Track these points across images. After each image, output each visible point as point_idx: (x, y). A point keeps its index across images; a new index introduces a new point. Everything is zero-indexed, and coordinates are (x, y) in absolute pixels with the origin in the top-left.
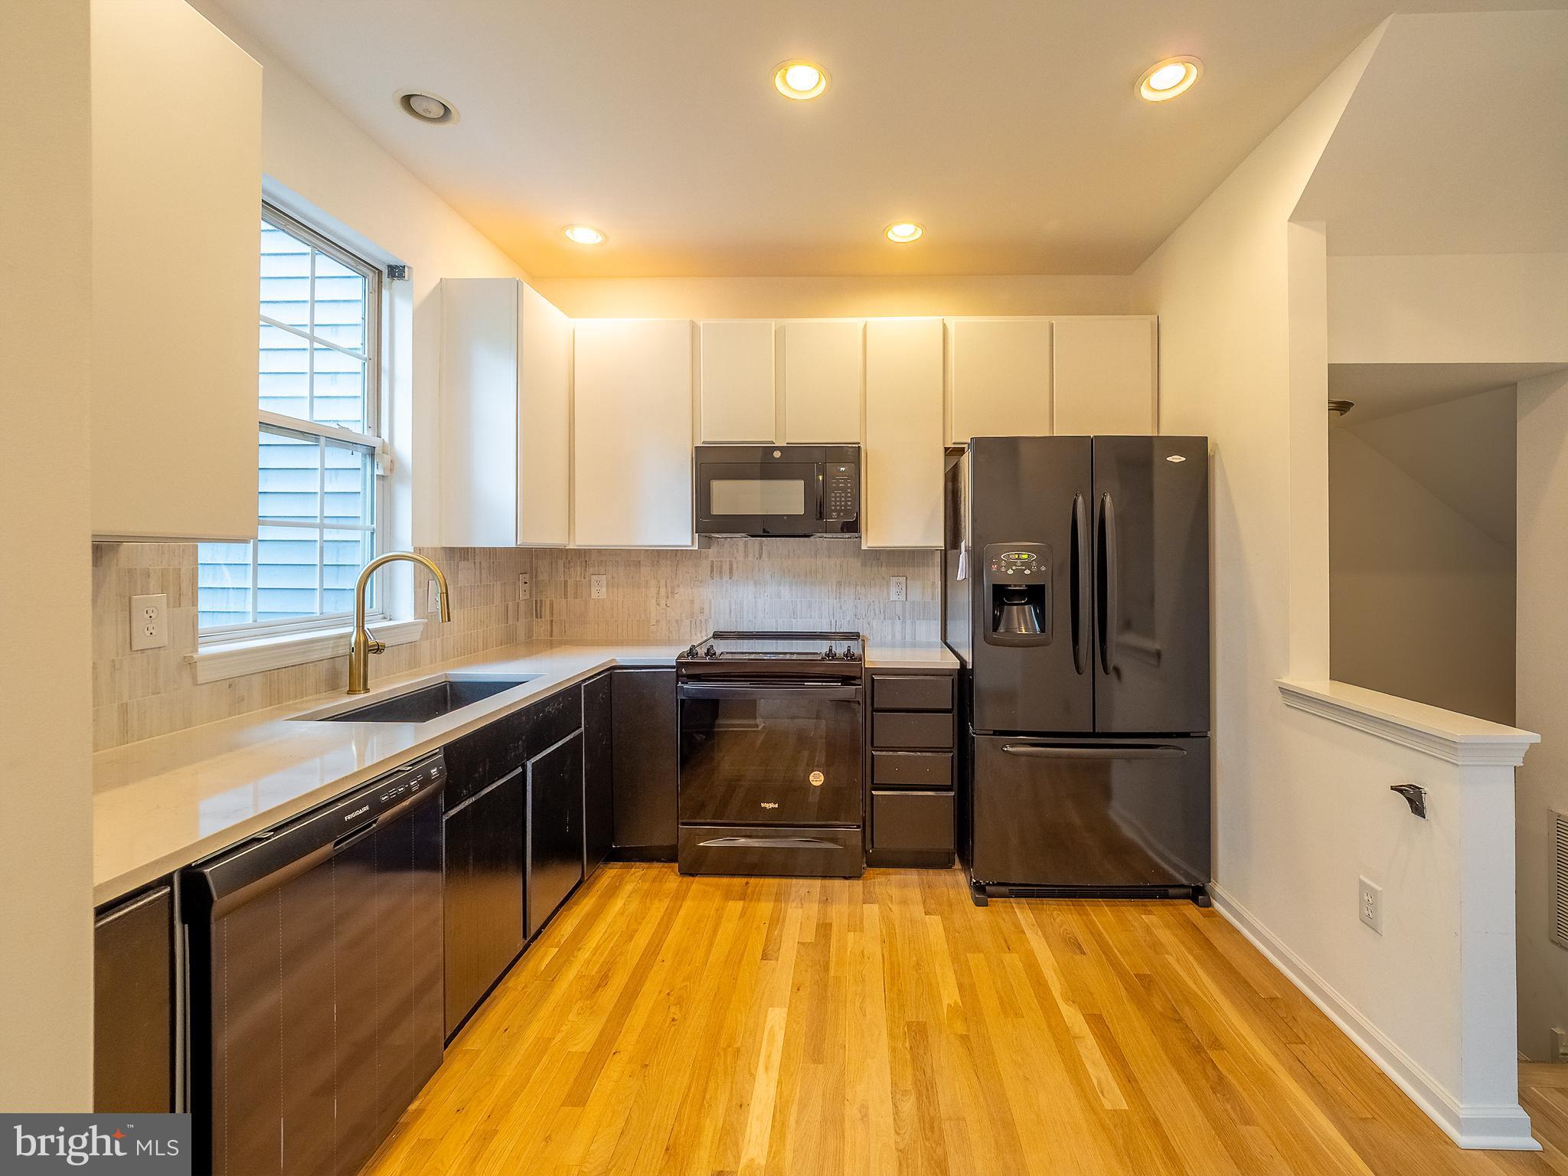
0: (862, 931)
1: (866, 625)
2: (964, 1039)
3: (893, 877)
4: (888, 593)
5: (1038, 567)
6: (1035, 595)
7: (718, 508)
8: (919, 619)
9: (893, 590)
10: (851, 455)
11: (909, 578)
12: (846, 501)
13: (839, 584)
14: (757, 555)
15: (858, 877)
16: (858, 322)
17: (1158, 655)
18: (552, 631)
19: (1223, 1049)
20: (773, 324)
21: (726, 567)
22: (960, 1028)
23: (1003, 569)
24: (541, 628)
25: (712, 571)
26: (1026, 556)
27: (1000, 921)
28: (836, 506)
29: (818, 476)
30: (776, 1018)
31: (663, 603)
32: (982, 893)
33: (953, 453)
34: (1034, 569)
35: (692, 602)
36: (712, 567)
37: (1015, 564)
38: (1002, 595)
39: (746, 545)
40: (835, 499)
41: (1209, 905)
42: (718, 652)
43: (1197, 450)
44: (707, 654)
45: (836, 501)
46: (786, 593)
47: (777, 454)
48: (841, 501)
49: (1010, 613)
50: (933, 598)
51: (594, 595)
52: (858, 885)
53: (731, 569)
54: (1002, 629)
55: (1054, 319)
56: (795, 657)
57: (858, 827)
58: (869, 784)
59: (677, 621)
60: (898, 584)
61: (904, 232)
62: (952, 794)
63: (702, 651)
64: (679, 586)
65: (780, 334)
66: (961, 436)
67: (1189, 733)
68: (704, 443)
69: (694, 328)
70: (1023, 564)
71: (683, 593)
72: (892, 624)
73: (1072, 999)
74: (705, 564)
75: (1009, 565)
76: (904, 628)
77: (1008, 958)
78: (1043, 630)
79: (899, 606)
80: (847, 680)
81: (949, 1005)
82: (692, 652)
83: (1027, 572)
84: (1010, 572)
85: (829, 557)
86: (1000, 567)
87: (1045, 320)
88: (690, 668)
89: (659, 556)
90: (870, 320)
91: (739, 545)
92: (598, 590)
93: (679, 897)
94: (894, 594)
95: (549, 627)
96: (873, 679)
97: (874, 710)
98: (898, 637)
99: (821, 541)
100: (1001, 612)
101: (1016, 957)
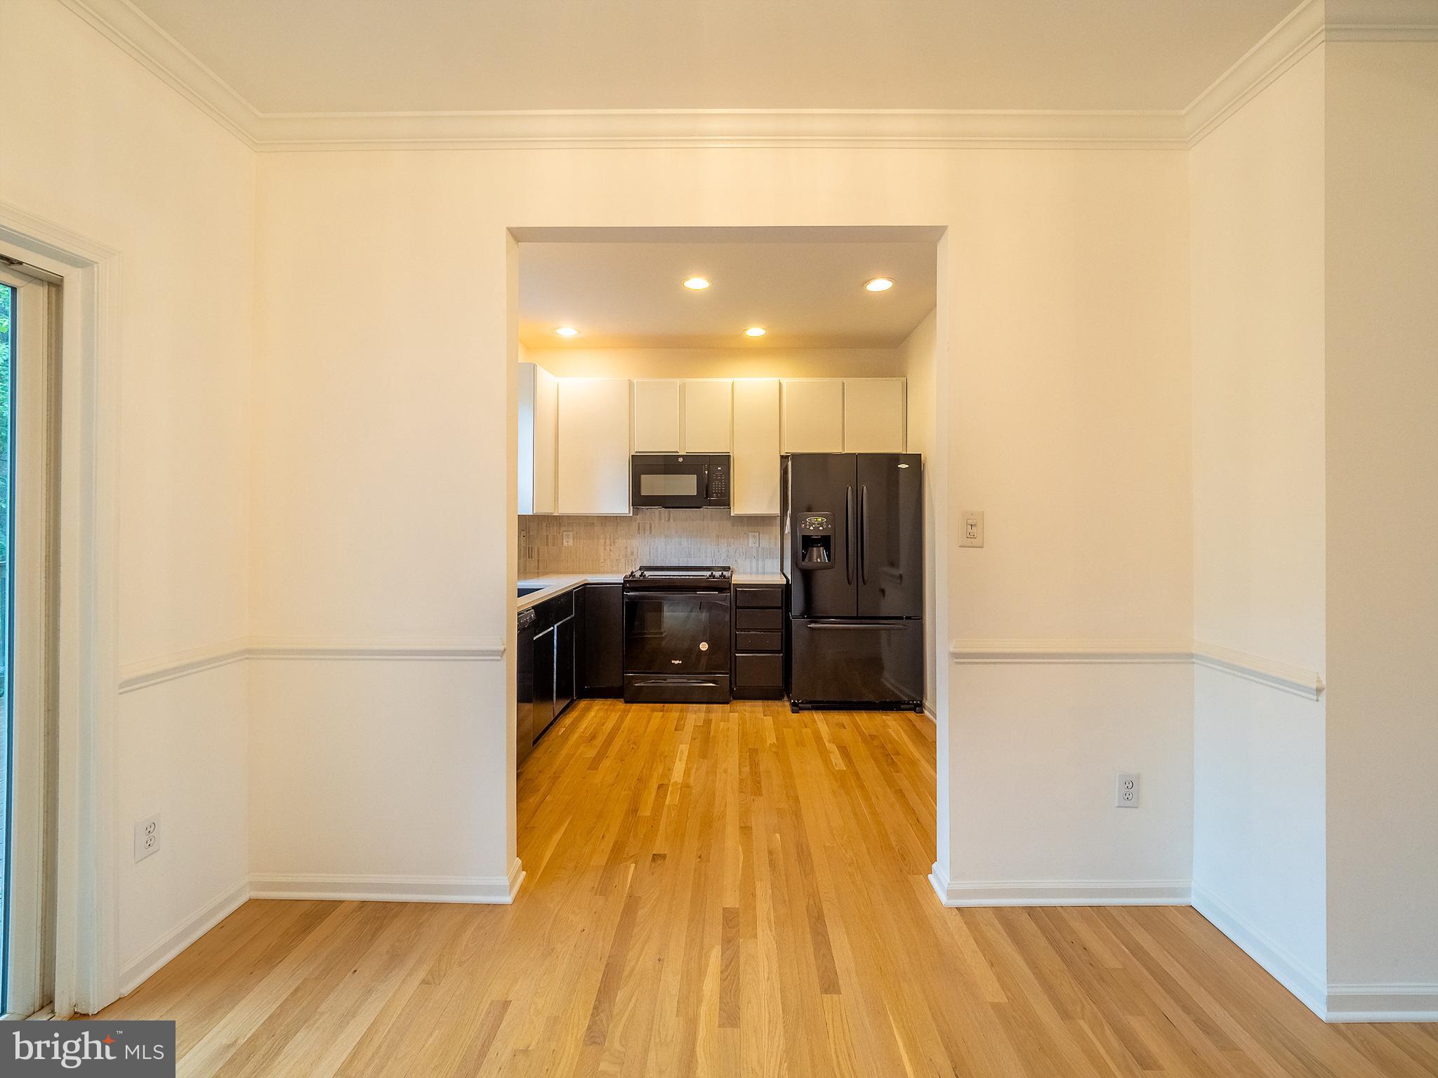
0: (728, 721)
1: (734, 562)
2: (776, 753)
3: (747, 704)
4: (748, 543)
5: (827, 525)
6: (825, 541)
7: (645, 492)
8: (767, 558)
9: (751, 541)
10: (724, 461)
11: (761, 532)
12: (721, 487)
13: (718, 536)
14: (667, 519)
15: (728, 703)
16: (729, 381)
17: (901, 577)
18: (538, 567)
19: (900, 755)
20: (678, 381)
21: (648, 527)
22: (774, 749)
23: (808, 527)
24: (532, 564)
25: (639, 529)
26: (820, 520)
27: (804, 718)
28: (715, 490)
29: (705, 471)
30: (684, 748)
31: (608, 548)
32: (796, 708)
33: (784, 458)
34: (825, 527)
35: (626, 548)
36: (639, 527)
37: (814, 524)
38: (808, 542)
39: (660, 513)
40: (716, 486)
41: (922, 712)
42: (647, 576)
43: (916, 461)
44: (641, 576)
45: (716, 487)
46: (684, 542)
47: (681, 460)
48: (718, 487)
49: (813, 551)
50: (775, 545)
51: (565, 544)
52: (727, 707)
53: (650, 528)
54: (807, 560)
55: (846, 380)
56: (691, 577)
57: (727, 674)
58: (733, 649)
59: (617, 560)
60: (754, 537)
61: (755, 332)
62: (781, 655)
63: (638, 574)
64: (618, 538)
65: (683, 388)
66: (789, 449)
67: (910, 617)
68: (636, 452)
69: (631, 384)
70: (818, 524)
71: (621, 542)
72: (751, 561)
73: (833, 741)
74: (634, 526)
75: (811, 524)
76: (757, 564)
77: (805, 730)
78: (829, 560)
79: (754, 551)
80: (721, 590)
81: (771, 744)
82: (632, 574)
83: (821, 528)
84: (812, 528)
85: (712, 520)
86: (806, 525)
87: (841, 380)
88: (631, 583)
89: (606, 520)
90: (736, 380)
91: (656, 514)
92: (568, 542)
93: (626, 712)
94: (751, 542)
95: (537, 563)
96: (736, 590)
97: (737, 608)
98: (754, 569)
99: (706, 511)
100: (807, 551)
101: (809, 730)
